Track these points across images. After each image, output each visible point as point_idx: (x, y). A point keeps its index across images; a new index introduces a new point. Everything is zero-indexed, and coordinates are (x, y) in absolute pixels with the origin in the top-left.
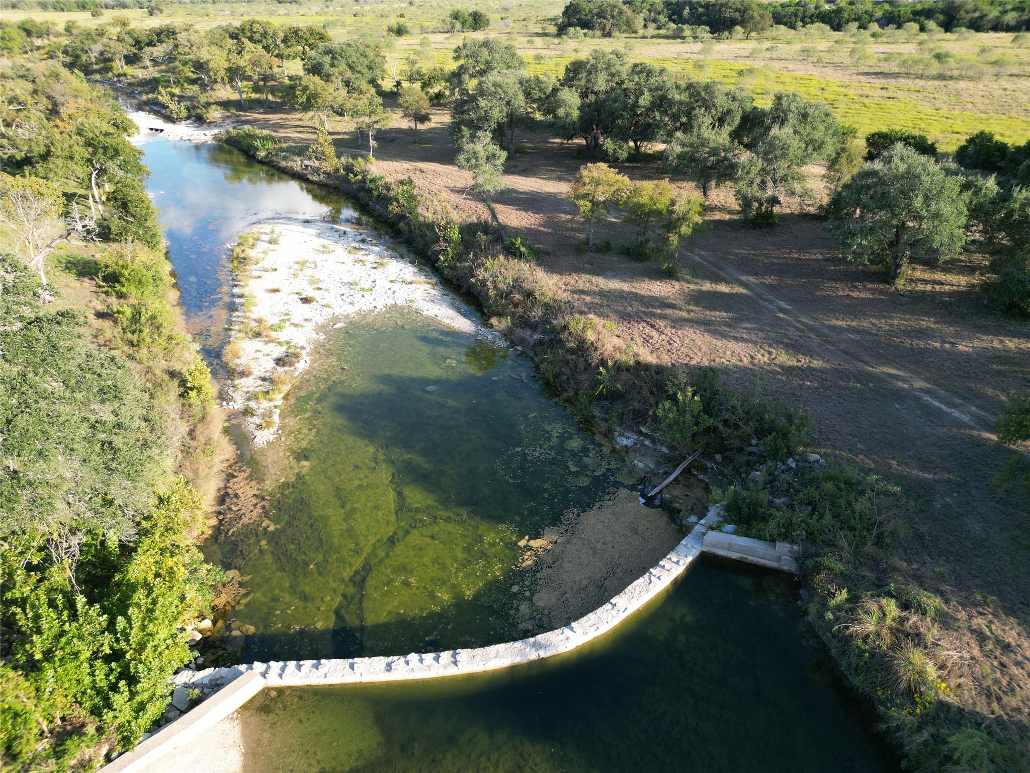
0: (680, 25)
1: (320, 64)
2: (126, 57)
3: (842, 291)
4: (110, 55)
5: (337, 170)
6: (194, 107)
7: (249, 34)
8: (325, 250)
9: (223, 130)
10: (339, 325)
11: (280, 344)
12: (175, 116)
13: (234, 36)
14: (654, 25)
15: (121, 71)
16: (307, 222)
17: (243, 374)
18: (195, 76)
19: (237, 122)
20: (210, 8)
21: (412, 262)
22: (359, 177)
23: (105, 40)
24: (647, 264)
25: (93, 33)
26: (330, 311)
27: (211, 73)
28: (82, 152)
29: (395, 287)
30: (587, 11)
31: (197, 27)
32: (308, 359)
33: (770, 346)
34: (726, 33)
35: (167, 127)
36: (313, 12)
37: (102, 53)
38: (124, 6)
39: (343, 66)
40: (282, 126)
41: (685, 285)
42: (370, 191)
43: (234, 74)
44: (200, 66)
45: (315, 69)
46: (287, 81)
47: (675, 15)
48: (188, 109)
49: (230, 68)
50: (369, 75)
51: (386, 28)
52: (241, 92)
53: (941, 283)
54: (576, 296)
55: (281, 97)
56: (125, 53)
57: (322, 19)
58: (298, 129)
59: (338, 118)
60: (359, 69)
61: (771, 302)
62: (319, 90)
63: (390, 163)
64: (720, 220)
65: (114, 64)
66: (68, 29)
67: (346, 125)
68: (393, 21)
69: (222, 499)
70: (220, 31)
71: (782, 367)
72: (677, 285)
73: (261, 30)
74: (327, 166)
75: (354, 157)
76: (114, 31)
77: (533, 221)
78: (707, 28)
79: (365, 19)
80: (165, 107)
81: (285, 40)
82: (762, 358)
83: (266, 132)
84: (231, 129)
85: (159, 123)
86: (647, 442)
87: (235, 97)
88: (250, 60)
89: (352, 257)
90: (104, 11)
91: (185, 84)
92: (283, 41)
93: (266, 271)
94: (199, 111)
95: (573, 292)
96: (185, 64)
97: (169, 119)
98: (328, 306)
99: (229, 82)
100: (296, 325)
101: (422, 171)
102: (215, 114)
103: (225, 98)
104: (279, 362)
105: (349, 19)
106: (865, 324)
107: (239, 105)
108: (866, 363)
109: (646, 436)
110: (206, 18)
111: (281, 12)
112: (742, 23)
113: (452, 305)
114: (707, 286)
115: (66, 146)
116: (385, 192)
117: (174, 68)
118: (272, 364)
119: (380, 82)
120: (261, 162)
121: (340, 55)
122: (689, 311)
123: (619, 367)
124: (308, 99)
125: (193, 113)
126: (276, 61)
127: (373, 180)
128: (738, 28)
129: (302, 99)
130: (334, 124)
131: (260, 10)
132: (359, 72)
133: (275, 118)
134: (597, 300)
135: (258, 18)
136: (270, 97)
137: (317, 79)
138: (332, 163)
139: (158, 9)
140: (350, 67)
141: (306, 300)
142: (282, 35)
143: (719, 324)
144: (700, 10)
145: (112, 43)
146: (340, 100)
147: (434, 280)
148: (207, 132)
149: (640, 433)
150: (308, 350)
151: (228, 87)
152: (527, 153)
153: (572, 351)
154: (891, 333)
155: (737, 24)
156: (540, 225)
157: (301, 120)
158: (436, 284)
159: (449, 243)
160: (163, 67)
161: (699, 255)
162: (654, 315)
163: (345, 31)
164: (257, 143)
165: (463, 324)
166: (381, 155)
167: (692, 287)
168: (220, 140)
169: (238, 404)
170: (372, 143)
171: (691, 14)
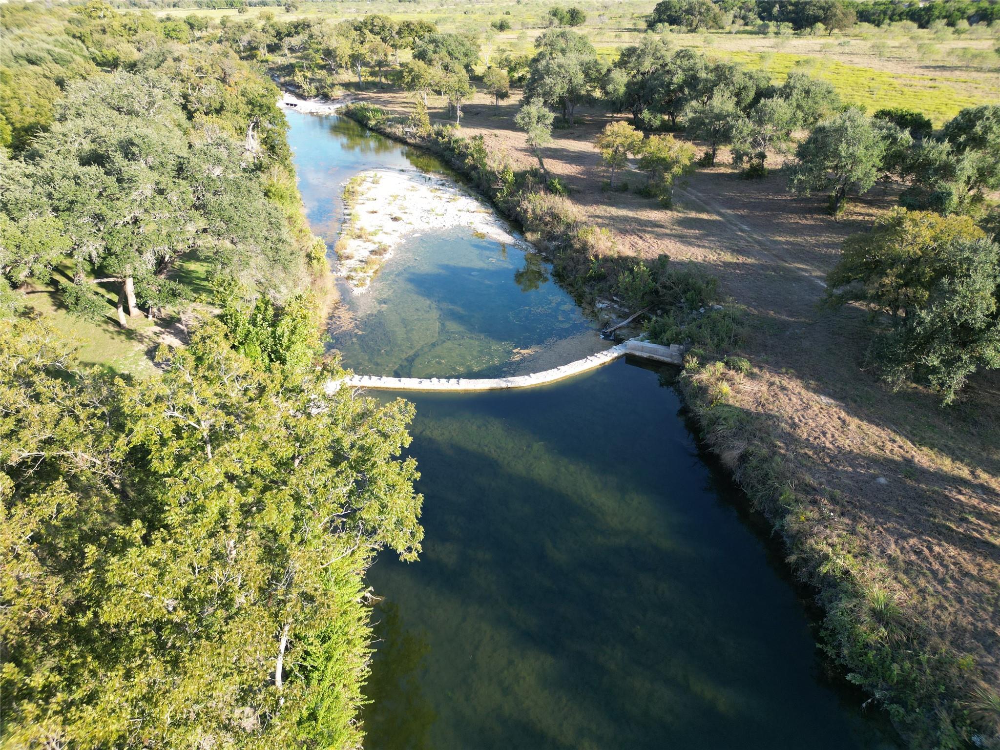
0: (766, 22)
1: (425, 51)
2: (268, 46)
3: (794, 219)
4: (256, 44)
5: (430, 135)
6: (322, 87)
7: (370, 27)
8: (413, 189)
9: (343, 105)
10: (416, 235)
11: (374, 243)
12: (306, 94)
13: (358, 29)
14: (742, 22)
15: (264, 58)
16: (402, 171)
17: (348, 258)
18: (323, 63)
19: (355, 99)
20: (339, 6)
21: (477, 199)
22: (446, 139)
23: (252, 31)
24: (652, 200)
25: (244, 26)
26: (411, 227)
27: (338, 59)
28: (245, 109)
29: (459, 214)
30: (677, 8)
31: (328, 21)
32: (392, 253)
33: (722, 250)
34: (808, 30)
35: (300, 103)
36: (429, 10)
37: (249, 43)
38: (265, 4)
39: (443, 53)
40: (390, 102)
41: (676, 213)
42: (453, 150)
43: (356, 59)
44: (329, 53)
45: (421, 56)
46: (398, 68)
47: (765, 13)
48: (317, 89)
49: (353, 55)
50: (465, 60)
51: (490, 24)
52: (360, 76)
53: (872, 215)
54: (591, 219)
55: (392, 80)
56: (268, 42)
57: (436, 16)
58: (403, 105)
59: (437, 97)
60: (457, 55)
61: (736, 225)
62: (422, 72)
63: (472, 130)
64: (723, 174)
65: (258, 52)
66: (223, 23)
67: (441, 102)
68: (498, 18)
69: (331, 318)
70: (347, 24)
71: (724, 263)
72: (669, 213)
73: (381, 24)
74: (422, 132)
75: (444, 125)
76: (260, 25)
77: (574, 170)
78: (791, 25)
79: (473, 17)
80: (299, 87)
81: (399, 33)
82: (712, 257)
83: (377, 106)
84: (349, 104)
85: (293, 99)
86: (615, 306)
87: (355, 79)
88: (370, 48)
89: (433, 194)
90: (248, 8)
91: (316, 69)
92: (397, 33)
93: (368, 200)
94: (326, 90)
95: (589, 217)
96: (317, 51)
97: (302, 97)
98: (410, 223)
99: (351, 67)
100: (386, 233)
101: (496, 136)
102: (338, 92)
103: (347, 81)
104: (373, 252)
105: (460, 17)
106: (800, 240)
107: (358, 86)
108: (786, 262)
109: (616, 302)
110: (335, 15)
111: (400, 10)
112: (825, 20)
113: (501, 227)
114: (693, 215)
115: (234, 103)
116: (464, 150)
117: (308, 55)
118: (368, 253)
119: (473, 67)
120: (371, 129)
121: (442, 43)
122: (671, 230)
123: (607, 259)
124: (413, 80)
125: (321, 92)
126: (390, 51)
127: (456, 141)
128: (820, 25)
129: (408, 79)
130: (432, 101)
131: (382, 8)
132: (456, 58)
133: (386, 96)
134: (607, 222)
135: (380, 14)
136: (383, 80)
137: (421, 63)
138: (427, 129)
139: (294, 7)
140: (449, 53)
141: (395, 219)
142: (397, 28)
143: (691, 237)
144: (790, 8)
145: (258, 34)
146: (437, 79)
147: (491, 211)
148: (331, 107)
149: (613, 301)
150: (393, 247)
151: (350, 71)
152: (584, 124)
153: (577, 251)
154: (817, 245)
155: (820, 21)
156: (579, 173)
157: (406, 97)
158: (492, 213)
159: (505, 183)
160: (299, 54)
161: (696, 196)
162: (645, 231)
163: (453, 27)
164: (370, 114)
165: (507, 238)
166: (465, 123)
167: (680, 215)
168: (341, 113)
169: (344, 273)
170: (459, 113)
171: (781, 12)
